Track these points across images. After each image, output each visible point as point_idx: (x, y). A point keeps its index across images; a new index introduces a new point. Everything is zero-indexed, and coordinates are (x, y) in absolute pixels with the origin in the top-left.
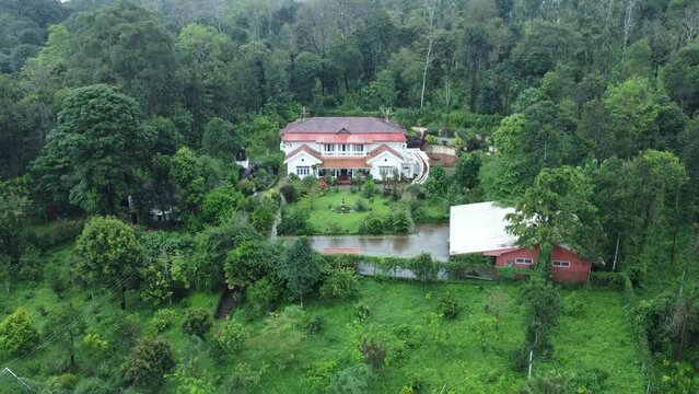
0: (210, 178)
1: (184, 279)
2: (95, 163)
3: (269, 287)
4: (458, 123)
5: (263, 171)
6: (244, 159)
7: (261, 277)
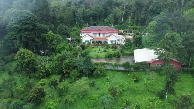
0: (59, 41)
1: (50, 70)
2: (22, 34)
3: (77, 72)
4: (133, 29)
5: (75, 41)
6: (69, 37)
7: (74, 69)
